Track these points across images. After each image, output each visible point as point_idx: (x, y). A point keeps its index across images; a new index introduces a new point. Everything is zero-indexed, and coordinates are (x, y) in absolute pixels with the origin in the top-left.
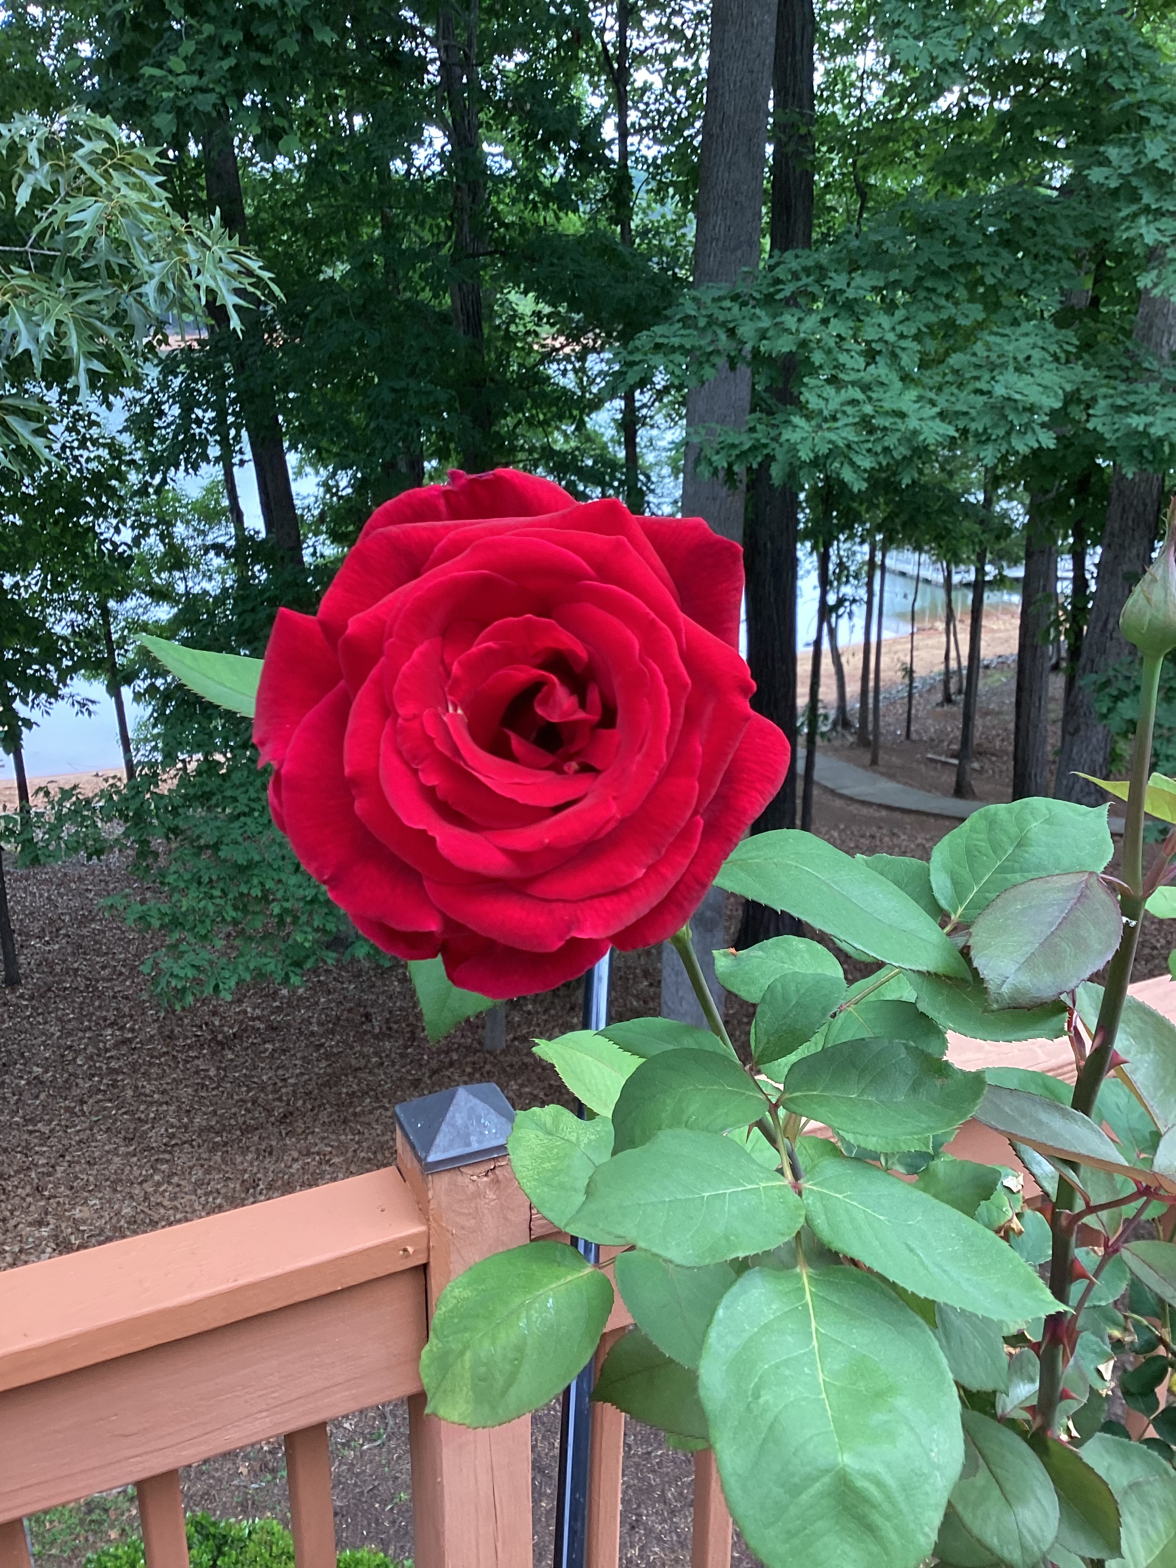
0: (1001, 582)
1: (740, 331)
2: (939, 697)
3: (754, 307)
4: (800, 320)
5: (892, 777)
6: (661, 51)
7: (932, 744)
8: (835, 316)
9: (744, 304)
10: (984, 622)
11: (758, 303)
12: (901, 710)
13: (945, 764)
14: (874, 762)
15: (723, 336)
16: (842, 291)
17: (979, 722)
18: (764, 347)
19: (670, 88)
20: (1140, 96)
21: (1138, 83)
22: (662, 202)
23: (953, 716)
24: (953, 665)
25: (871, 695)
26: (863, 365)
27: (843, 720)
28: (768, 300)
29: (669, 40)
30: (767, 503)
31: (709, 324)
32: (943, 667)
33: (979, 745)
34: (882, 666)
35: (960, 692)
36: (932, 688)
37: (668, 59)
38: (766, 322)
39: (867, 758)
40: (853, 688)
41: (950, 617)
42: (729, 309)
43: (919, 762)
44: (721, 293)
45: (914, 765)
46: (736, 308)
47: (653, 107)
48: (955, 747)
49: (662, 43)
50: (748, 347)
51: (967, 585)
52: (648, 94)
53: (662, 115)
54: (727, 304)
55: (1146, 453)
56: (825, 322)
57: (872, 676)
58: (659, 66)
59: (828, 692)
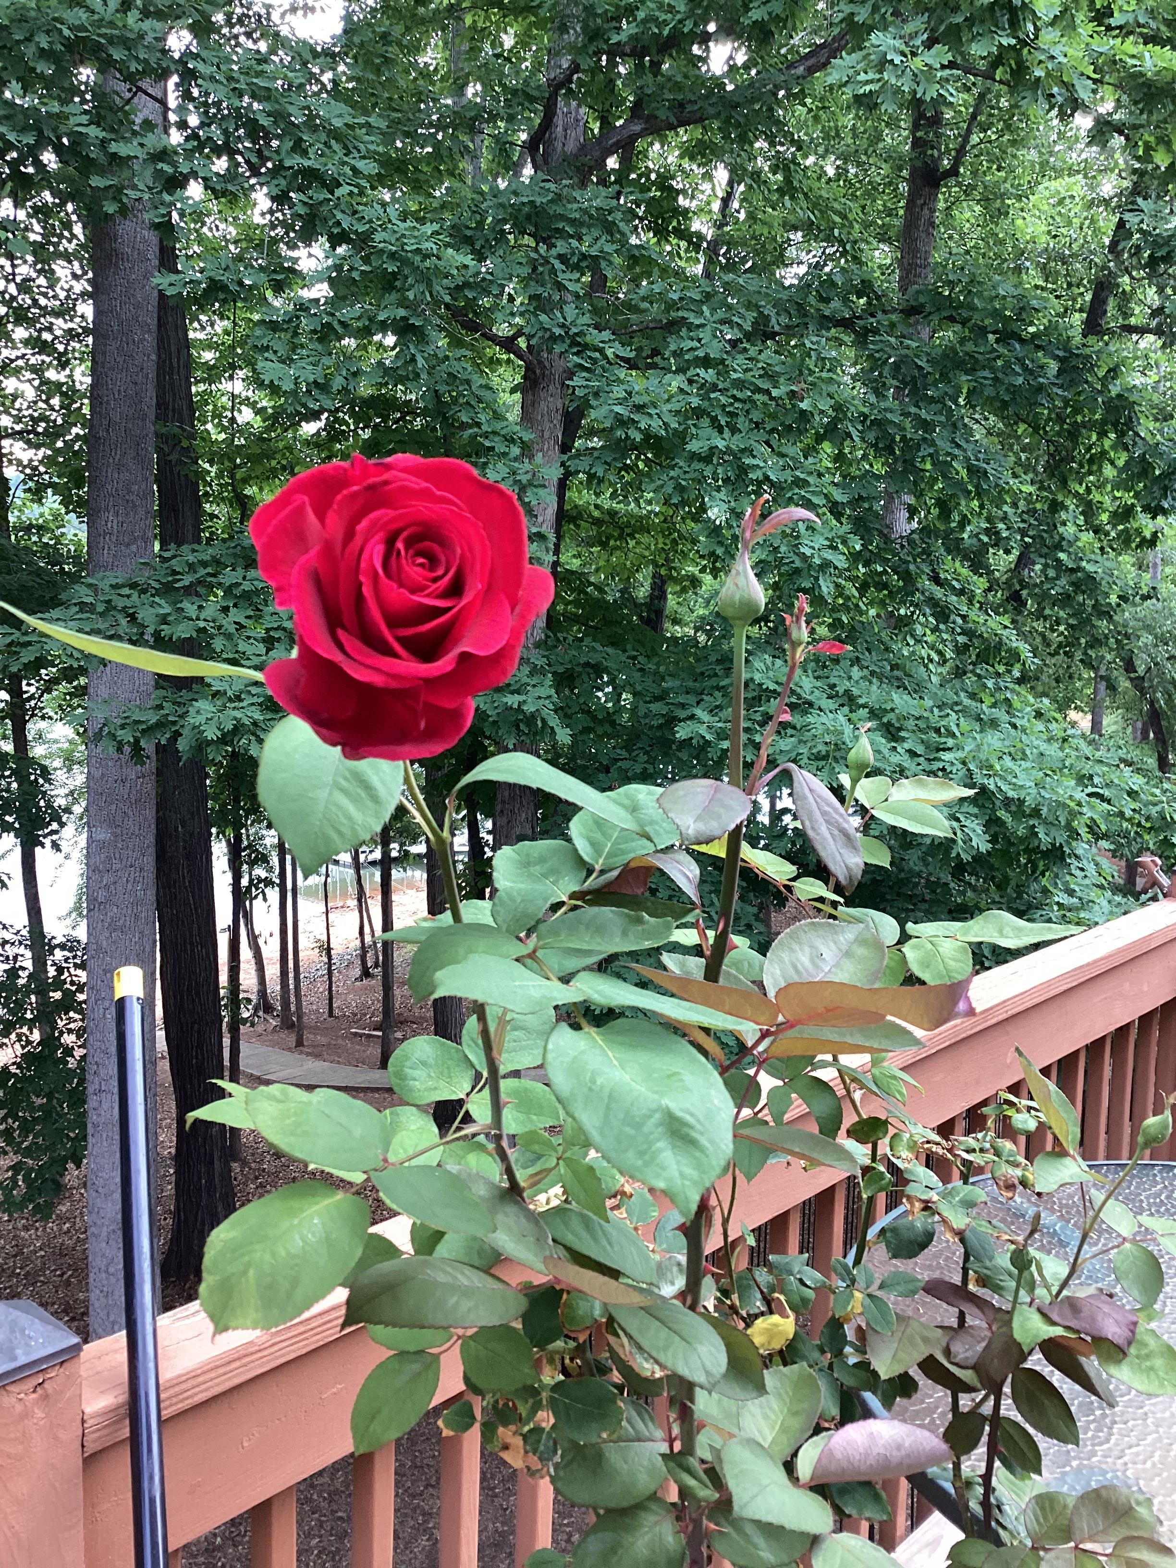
0: (405, 858)
1: (139, 616)
2: (357, 972)
3: (153, 596)
4: (200, 607)
5: (318, 1056)
6: (33, 361)
7: (356, 1019)
8: (235, 605)
9: (144, 591)
10: (394, 897)
11: (157, 593)
12: (322, 987)
13: (369, 1036)
14: (299, 1043)
15: (124, 622)
16: (238, 584)
17: (398, 992)
18: (166, 630)
19: (44, 397)
20: (485, 428)
21: (482, 418)
22: (40, 501)
23: (373, 989)
24: (368, 939)
25: (291, 975)
26: (264, 651)
27: (265, 1005)
28: (167, 590)
29: (39, 353)
30: (175, 788)
31: (107, 610)
32: (358, 943)
33: (399, 1015)
34: (301, 946)
35: (376, 965)
36: (350, 964)
37: (38, 370)
38: (167, 609)
39: (292, 1039)
40: (272, 971)
41: (361, 896)
42: (128, 596)
43: (343, 1038)
44: (119, 581)
45: (340, 1042)
46: (135, 595)
47: (26, 413)
48: (378, 1019)
49: (33, 354)
50: (150, 630)
51: (373, 863)
52: (20, 400)
53: (35, 421)
54: (126, 591)
55: (522, 727)
56: (225, 610)
57: (291, 956)
58: (28, 375)
59: (248, 978)
